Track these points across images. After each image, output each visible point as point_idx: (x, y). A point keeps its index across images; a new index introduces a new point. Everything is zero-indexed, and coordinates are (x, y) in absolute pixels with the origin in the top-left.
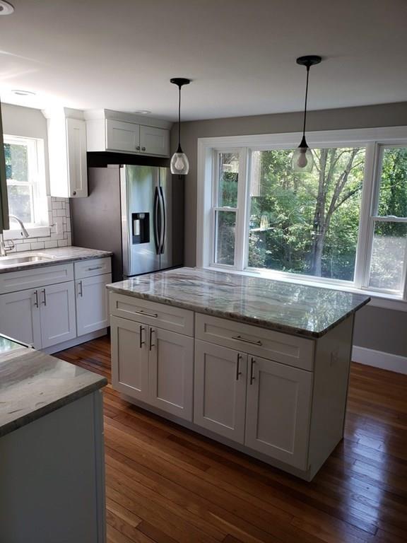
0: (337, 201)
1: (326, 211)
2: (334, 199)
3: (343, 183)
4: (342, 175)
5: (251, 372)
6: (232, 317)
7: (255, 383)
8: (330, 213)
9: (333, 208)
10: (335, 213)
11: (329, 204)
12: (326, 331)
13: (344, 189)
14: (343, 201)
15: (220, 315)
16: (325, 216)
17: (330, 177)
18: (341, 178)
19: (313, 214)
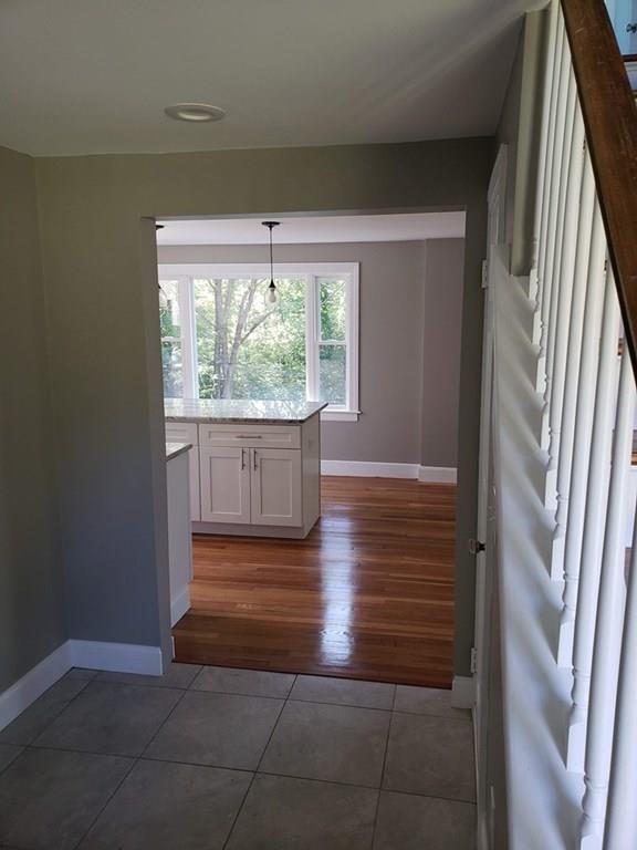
0: (243, 331)
1: (230, 346)
2: (239, 328)
3: (249, 305)
4: (246, 293)
5: (254, 462)
6: (235, 421)
7: (258, 469)
8: (235, 346)
9: (239, 340)
10: (242, 348)
11: (233, 335)
12: (307, 419)
13: (251, 312)
14: (252, 331)
15: (224, 421)
16: (229, 352)
17: (229, 296)
18: (244, 298)
19: (212, 350)
